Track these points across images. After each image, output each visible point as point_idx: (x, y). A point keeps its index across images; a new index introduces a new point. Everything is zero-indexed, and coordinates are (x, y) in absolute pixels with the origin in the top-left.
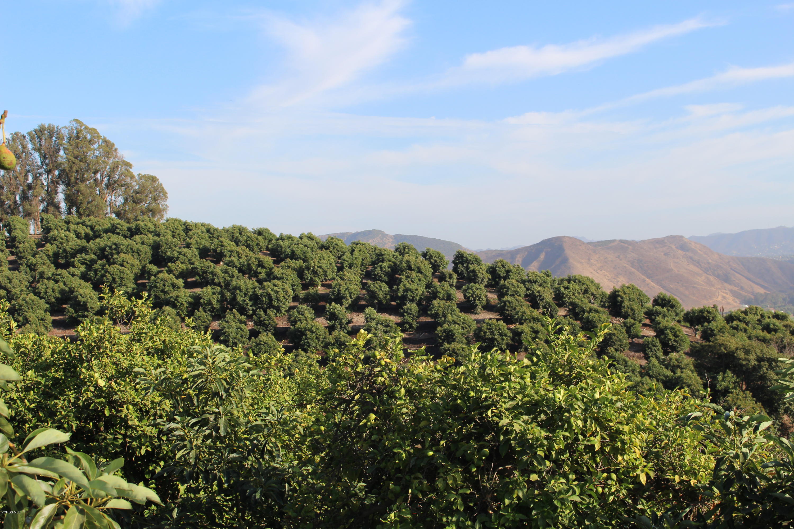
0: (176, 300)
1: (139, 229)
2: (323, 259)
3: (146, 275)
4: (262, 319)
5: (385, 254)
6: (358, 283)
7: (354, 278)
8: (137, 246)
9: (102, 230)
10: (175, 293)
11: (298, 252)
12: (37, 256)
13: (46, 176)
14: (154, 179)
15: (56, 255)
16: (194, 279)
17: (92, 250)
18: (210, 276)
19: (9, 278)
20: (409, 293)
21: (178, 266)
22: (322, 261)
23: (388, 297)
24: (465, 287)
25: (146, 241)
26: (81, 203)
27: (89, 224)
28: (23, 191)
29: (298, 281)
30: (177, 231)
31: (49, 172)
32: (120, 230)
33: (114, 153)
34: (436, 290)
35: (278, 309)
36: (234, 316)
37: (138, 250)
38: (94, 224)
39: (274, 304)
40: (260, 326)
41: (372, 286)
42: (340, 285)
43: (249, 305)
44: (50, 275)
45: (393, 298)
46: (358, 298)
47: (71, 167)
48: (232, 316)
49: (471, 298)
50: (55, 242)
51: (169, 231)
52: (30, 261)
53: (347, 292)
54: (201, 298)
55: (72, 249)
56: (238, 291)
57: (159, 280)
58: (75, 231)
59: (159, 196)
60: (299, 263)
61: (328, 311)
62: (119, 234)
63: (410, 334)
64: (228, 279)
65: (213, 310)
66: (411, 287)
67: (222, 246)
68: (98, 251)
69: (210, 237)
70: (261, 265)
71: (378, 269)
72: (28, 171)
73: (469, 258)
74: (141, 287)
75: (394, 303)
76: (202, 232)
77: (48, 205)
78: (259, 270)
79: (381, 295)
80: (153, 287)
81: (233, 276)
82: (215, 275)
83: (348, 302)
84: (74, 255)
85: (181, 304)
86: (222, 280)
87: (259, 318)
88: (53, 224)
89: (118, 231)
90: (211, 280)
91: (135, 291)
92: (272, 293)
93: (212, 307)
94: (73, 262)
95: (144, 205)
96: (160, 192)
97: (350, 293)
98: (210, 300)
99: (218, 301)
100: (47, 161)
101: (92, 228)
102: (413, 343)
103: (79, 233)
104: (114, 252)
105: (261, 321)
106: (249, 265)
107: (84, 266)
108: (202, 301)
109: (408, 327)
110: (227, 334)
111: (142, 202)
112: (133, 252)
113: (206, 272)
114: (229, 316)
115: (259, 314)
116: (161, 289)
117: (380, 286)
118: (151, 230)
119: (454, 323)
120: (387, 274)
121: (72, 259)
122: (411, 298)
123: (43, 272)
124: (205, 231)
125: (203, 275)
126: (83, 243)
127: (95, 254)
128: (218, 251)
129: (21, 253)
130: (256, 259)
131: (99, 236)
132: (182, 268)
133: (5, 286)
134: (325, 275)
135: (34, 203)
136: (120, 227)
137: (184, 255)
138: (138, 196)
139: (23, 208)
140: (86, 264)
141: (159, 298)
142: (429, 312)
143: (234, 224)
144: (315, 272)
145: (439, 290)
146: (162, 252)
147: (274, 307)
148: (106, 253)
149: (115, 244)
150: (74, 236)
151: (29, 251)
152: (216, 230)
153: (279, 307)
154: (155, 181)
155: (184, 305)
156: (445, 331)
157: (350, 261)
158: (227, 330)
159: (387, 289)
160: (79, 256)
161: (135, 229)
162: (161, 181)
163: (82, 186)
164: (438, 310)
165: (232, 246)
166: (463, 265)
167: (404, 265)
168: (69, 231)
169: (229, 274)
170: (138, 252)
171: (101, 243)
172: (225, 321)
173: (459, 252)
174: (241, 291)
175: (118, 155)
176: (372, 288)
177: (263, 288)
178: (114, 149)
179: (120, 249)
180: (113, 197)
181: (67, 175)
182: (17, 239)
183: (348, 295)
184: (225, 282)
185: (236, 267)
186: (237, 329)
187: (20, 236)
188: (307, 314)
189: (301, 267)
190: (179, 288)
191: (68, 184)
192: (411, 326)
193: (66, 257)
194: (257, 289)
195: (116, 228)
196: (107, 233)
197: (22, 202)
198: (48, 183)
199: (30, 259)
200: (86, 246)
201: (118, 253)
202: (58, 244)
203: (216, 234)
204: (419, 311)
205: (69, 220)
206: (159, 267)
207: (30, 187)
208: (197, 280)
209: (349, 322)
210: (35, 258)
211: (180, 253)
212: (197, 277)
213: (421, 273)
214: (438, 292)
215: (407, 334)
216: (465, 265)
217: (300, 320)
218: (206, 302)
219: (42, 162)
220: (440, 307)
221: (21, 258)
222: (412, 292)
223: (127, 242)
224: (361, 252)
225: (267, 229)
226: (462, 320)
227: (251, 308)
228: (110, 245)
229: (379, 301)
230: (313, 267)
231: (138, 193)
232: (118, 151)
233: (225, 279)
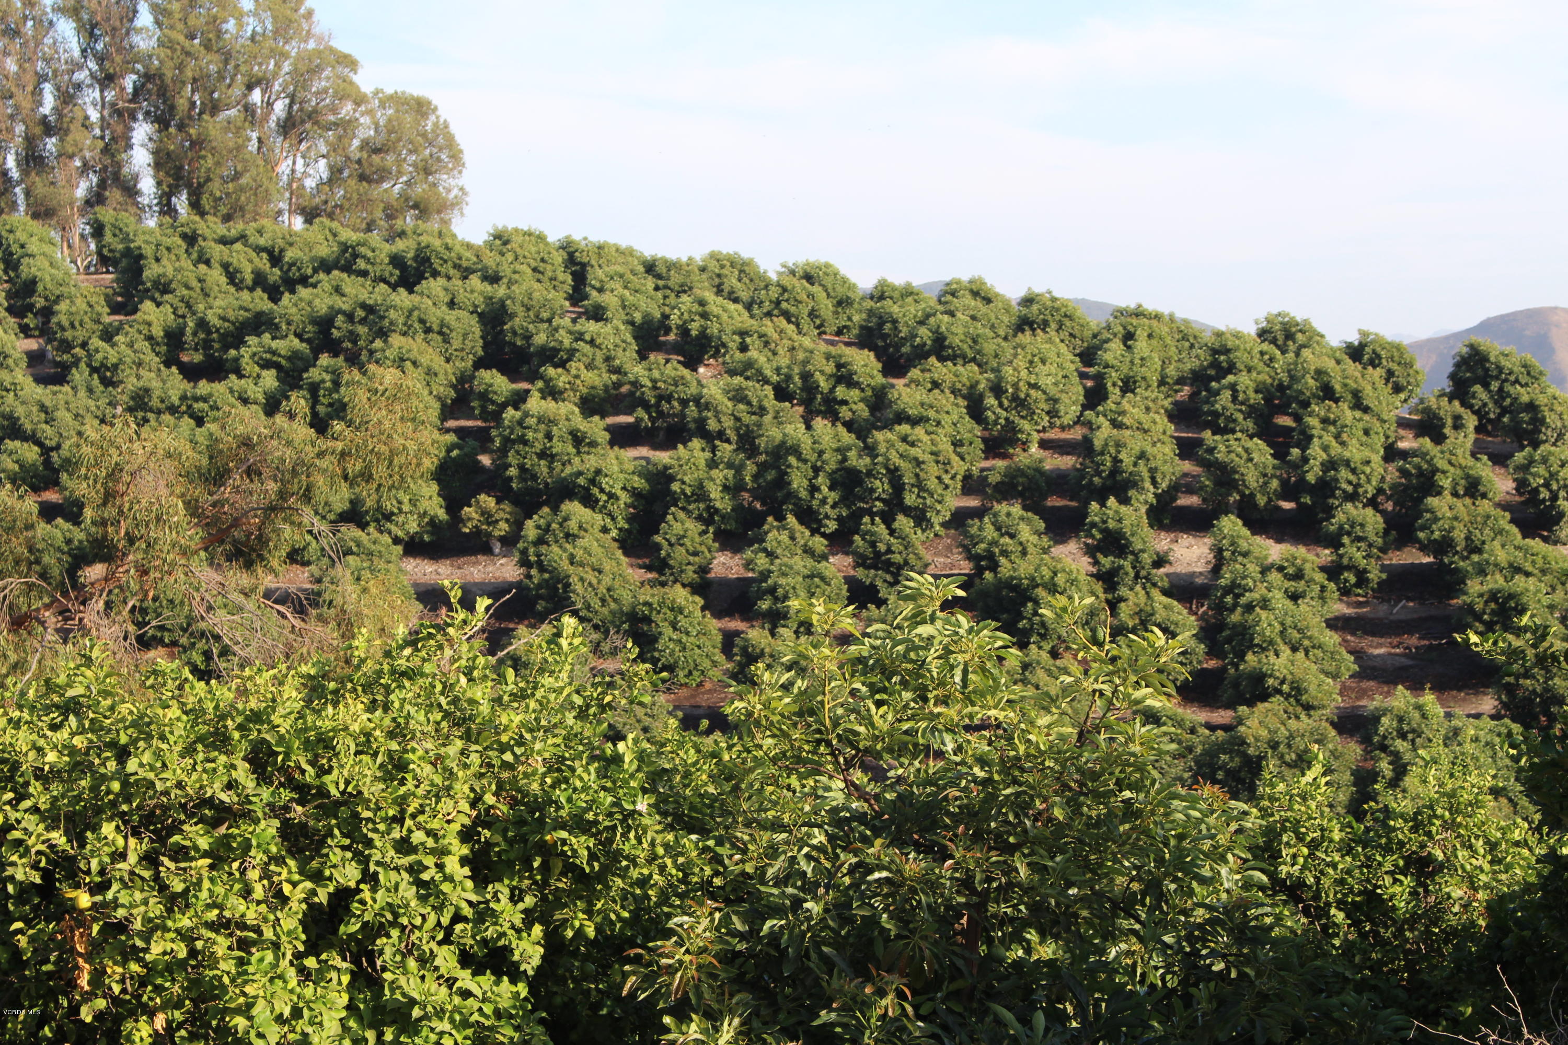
0: (593, 482)
1: (428, 259)
2: (1043, 362)
3: (474, 404)
4: (882, 547)
5: (1237, 349)
6: (1166, 439)
7: (1154, 422)
8: (438, 313)
9: (313, 259)
10: (591, 462)
11: (957, 339)
12: (119, 339)
13: (97, 94)
14: (421, 107)
15: (174, 338)
16: (630, 419)
17: (289, 323)
18: (692, 411)
19: (43, 408)
20: (1344, 474)
21: (577, 377)
22: (1040, 368)
23: (1275, 484)
24: (1519, 457)
25: (461, 297)
26: (208, 180)
27: (262, 242)
28: (30, 141)
29: (970, 430)
30: (549, 267)
31: (107, 80)
32: (368, 261)
33: (305, 26)
34: (1429, 462)
35: (920, 518)
36: (792, 538)
37: (442, 324)
38: (280, 242)
39: (910, 499)
40: (877, 569)
41: (1222, 447)
42: (1119, 445)
43: (830, 501)
44: (175, 400)
45: (1288, 491)
46: (1175, 489)
47: (181, 67)
48: (784, 537)
49: (1544, 494)
50: (167, 297)
51: (524, 268)
52: (99, 356)
53: (1143, 469)
54: (672, 479)
55: (224, 319)
56: (792, 460)
57: (532, 421)
58: (226, 266)
59: (439, 160)
60: (968, 372)
61: (1094, 525)
62: (364, 274)
63: (1359, 605)
64: (747, 419)
65: (711, 516)
66: (1347, 454)
67: (705, 316)
68: (309, 328)
69: (657, 288)
70: (844, 376)
71: (1227, 395)
72: (42, 78)
73: (1506, 364)
74: (471, 442)
75: (1287, 505)
76: (633, 273)
77: (102, 184)
78: (841, 392)
79: (1252, 479)
80: (514, 442)
81: (762, 411)
82: (707, 406)
83: (1146, 496)
84: (236, 337)
85: (611, 496)
86: (728, 423)
87: (873, 544)
88: (147, 242)
89: (361, 264)
90: (695, 421)
91: (455, 453)
92: (902, 464)
93: (708, 508)
94: (237, 360)
95: (393, 189)
96: (441, 150)
97: (1153, 471)
98: (701, 486)
99: (726, 488)
100: (100, 46)
101: (275, 259)
102: (1373, 634)
103: (237, 271)
104: (362, 330)
105: (878, 554)
106: (806, 376)
107: (273, 372)
108: (675, 487)
109: (1353, 579)
110: (780, 591)
111: (381, 180)
112: (428, 331)
113: (669, 398)
114: (775, 537)
115: (873, 534)
116: (538, 447)
117: (1247, 450)
118: (465, 264)
119: (1516, 570)
120: (1252, 412)
121: (233, 352)
122: (1350, 489)
123: (147, 391)
124: (641, 269)
125: (658, 404)
126: (260, 301)
127: (298, 336)
128: (694, 333)
129: (63, 329)
130: (828, 357)
131: (304, 281)
132: (589, 382)
133: (34, 432)
134: (1053, 413)
135: (60, 176)
136: (370, 254)
137: (592, 342)
138: (376, 159)
139: (28, 193)
140: (277, 366)
141: (534, 477)
142: (1421, 535)
143: (716, 248)
144: (1020, 403)
145: (1441, 464)
146: (515, 333)
147: (907, 511)
148: (335, 333)
149: (363, 306)
150: (223, 280)
151: (89, 325)
152: (672, 266)
153: (923, 512)
154: (425, 115)
155: (617, 499)
156: (1493, 596)
157: (1125, 369)
158: (782, 581)
159: (1271, 461)
160: (252, 340)
161: (416, 258)
162: (444, 113)
163: (213, 127)
164: (1453, 528)
165: (735, 315)
166: (1486, 386)
167: (1311, 382)
168: (207, 263)
169: (749, 403)
170: (444, 333)
171: (317, 302)
172: (765, 550)
173: (1471, 346)
174: (799, 458)
175: (316, 30)
176: (1220, 456)
177: (870, 450)
178: (302, 11)
179: (386, 323)
180: (300, 162)
181: (163, 92)
182: (40, 287)
183: (1146, 475)
184: (737, 430)
185: (766, 381)
186: (811, 576)
187: (48, 278)
188: (1026, 533)
189: (973, 386)
190: (593, 444)
191: (162, 121)
192: (1362, 579)
193: (206, 345)
194: (852, 454)
195: (356, 256)
196: (328, 272)
197: (25, 172)
198: (102, 118)
199: (97, 351)
200: (272, 311)
201: (383, 334)
202: (176, 302)
203: (675, 279)
204: (1386, 532)
205: (194, 231)
206: (513, 380)
207: (48, 128)
208: (639, 420)
209: (1160, 562)
210: (113, 345)
211: (579, 337)
212: (641, 413)
213: (1366, 410)
214: (1435, 470)
215: (1349, 604)
216: (1495, 386)
217: (1005, 553)
218: (688, 491)
219: (83, 51)
220: (1456, 518)
221: (66, 346)
222: (1353, 471)
223: (402, 298)
224: (1154, 342)
225: (827, 266)
226: (1539, 562)
227: (833, 514)
228: (345, 307)
229: (1243, 495)
230: (1016, 386)
231: (377, 151)
232: (315, 18)
233: (738, 419)
